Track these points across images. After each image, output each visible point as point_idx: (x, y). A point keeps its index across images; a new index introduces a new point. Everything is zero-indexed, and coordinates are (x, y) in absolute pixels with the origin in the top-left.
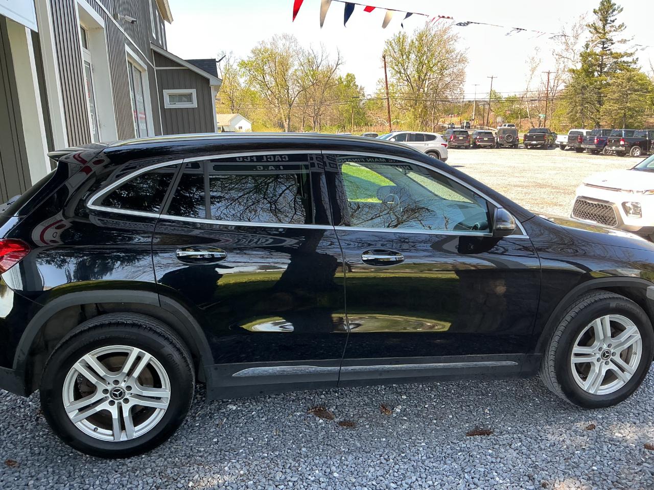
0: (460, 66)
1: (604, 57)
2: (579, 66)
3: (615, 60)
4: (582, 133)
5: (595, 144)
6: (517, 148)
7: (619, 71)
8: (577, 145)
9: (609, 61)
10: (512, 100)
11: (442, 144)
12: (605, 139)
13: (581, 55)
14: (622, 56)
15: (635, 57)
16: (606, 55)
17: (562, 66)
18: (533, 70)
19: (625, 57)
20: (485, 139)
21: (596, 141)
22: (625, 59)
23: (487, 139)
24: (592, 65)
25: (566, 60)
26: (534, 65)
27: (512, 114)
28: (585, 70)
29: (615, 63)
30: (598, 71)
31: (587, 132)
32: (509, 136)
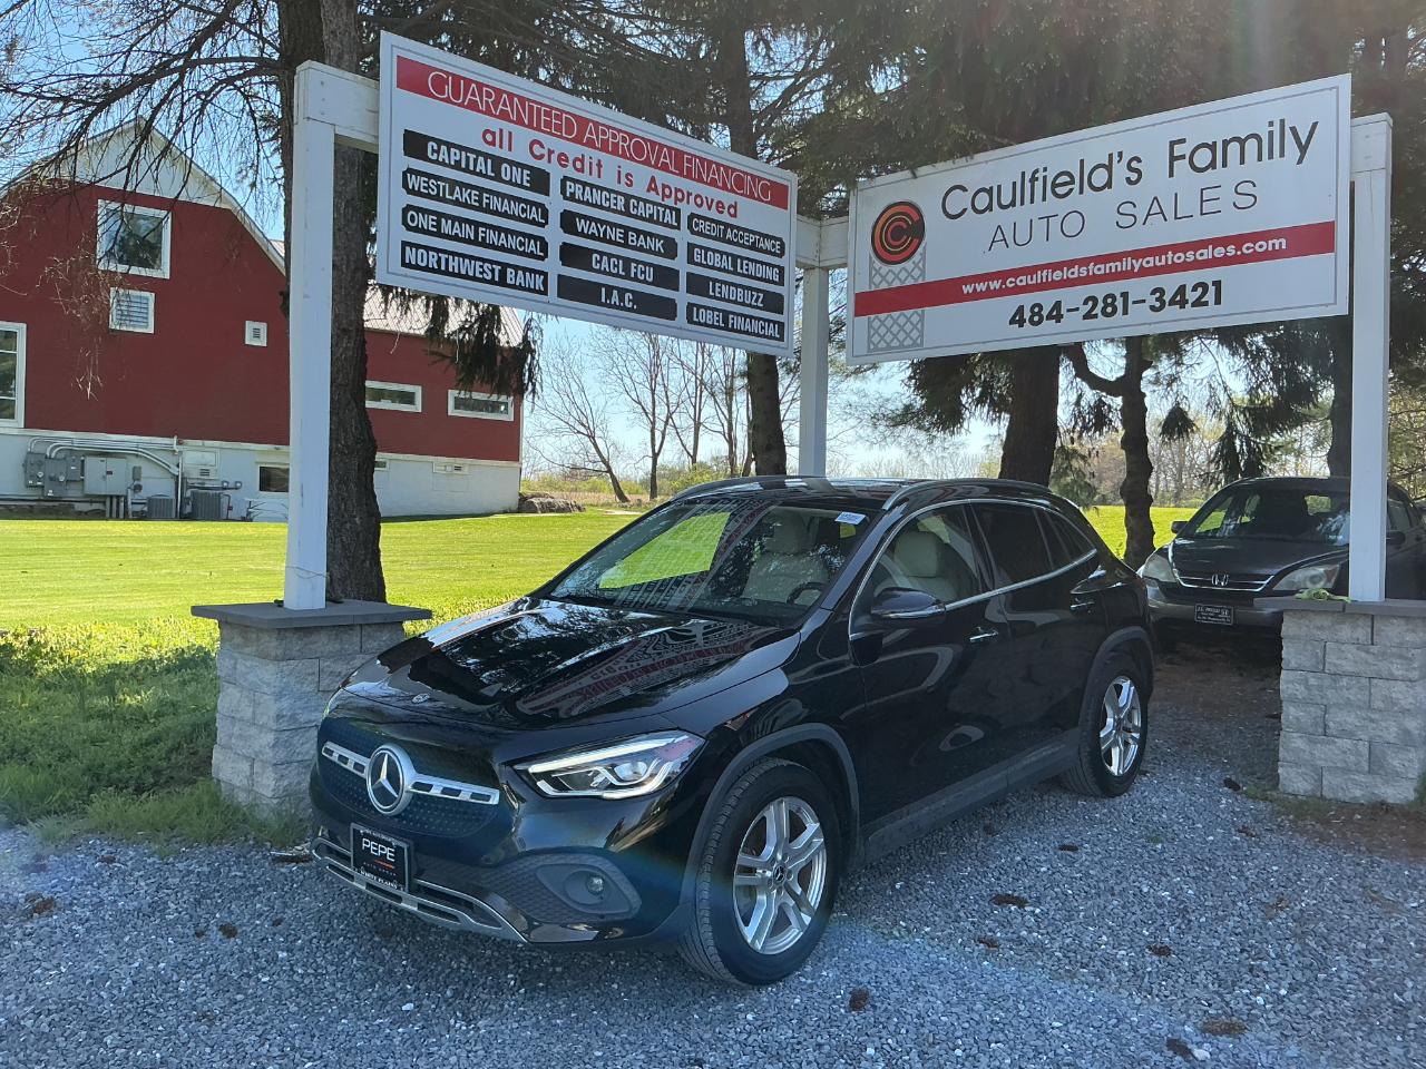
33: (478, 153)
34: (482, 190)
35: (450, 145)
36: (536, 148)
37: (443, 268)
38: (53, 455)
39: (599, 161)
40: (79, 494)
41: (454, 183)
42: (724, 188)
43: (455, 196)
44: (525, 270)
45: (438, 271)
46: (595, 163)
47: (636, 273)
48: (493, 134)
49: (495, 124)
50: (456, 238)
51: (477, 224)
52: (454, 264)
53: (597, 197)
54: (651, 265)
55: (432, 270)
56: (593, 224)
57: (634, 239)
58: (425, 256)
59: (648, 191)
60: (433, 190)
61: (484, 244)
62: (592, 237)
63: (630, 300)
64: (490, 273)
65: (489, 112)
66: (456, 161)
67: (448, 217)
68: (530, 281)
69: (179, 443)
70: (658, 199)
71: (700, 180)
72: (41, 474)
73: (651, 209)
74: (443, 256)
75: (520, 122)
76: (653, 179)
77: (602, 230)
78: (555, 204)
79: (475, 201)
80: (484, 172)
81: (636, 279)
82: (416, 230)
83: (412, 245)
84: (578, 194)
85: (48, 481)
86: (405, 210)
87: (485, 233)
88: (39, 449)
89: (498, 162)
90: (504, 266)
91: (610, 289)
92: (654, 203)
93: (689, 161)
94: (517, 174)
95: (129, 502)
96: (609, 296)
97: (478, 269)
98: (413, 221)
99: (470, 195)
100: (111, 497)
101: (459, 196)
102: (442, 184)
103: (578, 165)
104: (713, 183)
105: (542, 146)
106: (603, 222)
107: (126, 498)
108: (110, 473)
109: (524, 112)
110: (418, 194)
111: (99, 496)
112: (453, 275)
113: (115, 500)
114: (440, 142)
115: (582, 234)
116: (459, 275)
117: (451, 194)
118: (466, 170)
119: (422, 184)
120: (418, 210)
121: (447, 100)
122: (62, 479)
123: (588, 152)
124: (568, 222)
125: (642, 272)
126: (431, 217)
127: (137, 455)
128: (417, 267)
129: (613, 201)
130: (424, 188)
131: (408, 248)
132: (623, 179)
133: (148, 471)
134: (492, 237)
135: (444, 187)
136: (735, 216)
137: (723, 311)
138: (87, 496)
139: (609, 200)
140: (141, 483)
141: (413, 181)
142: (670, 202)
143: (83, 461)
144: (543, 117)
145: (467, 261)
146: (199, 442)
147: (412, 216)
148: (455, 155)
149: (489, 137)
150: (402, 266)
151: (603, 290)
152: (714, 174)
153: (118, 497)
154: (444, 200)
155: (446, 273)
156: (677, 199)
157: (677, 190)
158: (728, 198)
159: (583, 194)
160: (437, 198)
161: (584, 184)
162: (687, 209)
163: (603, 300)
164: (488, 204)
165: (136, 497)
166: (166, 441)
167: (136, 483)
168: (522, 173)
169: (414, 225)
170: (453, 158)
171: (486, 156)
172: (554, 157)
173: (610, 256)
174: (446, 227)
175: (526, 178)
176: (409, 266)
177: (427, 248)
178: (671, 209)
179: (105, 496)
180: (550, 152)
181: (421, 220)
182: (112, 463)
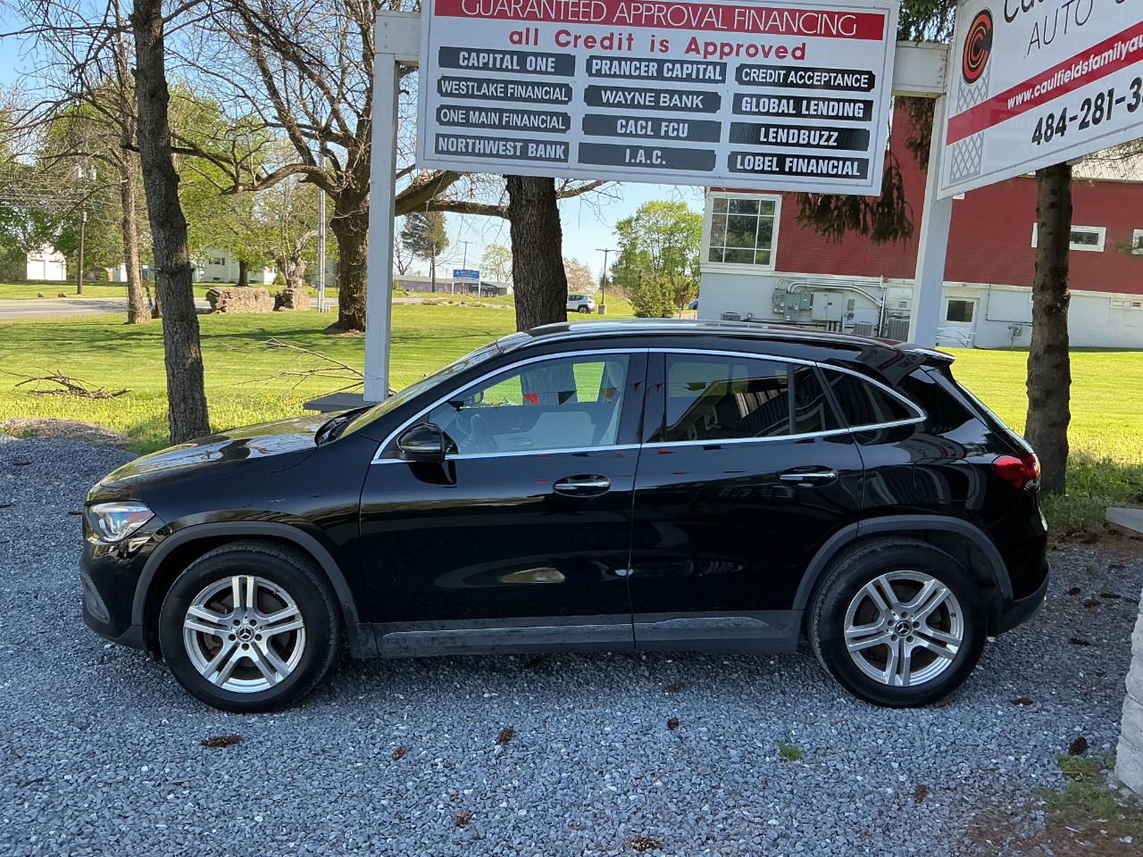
33: (504, 53)
34: (506, 83)
35: (478, 51)
36: (563, 39)
37: (470, 151)
38: (792, 290)
39: (630, 35)
40: (808, 319)
41: (480, 82)
42: (789, 31)
43: (483, 91)
44: (545, 143)
45: (467, 154)
46: (625, 37)
47: (666, 132)
48: (520, 34)
49: (520, 26)
50: (483, 125)
51: (501, 111)
52: (479, 146)
53: (626, 68)
54: (684, 121)
55: (461, 153)
56: (620, 93)
57: (667, 100)
58: (455, 143)
59: (687, 52)
60: (463, 90)
61: (508, 127)
62: (619, 105)
63: (657, 157)
64: (512, 150)
65: (516, 17)
66: (484, 63)
67: (475, 109)
68: (550, 151)
69: (885, 281)
70: (700, 58)
71: (756, 29)
72: (782, 305)
73: (688, 69)
74: (471, 141)
75: (547, 18)
76: (694, 41)
77: (629, 98)
78: (580, 81)
79: (501, 92)
80: (510, 67)
81: (667, 137)
82: (448, 123)
83: (444, 136)
84: (605, 69)
85: (787, 309)
86: (439, 111)
87: (509, 117)
88: (784, 286)
89: (523, 57)
90: (526, 142)
91: (635, 150)
92: (692, 63)
93: (741, 14)
94: (542, 64)
95: (843, 327)
96: (634, 155)
97: (501, 148)
98: (445, 117)
99: (496, 88)
100: (830, 322)
101: (486, 91)
102: (470, 84)
103: (607, 43)
104: (774, 30)
105: (568, 34)
106: (630, 90)
107: (841, 324)
108: (830, 304)
109: (552, 9)
110: (451, 95)
111: (823, 322)
112: (479, 155)
113: (833, 325)
114: (469, 51)
115: (608, 104)
116: (485, 155)
117: (479, 90)
118: (494, 69)
119: (454, 87)
120: (449, 107)
121: (479, 15)
122: (796, 308)
123: (616, 29)
124: (593, 96)
125: (674, 129)
126: (460, 112)
127: (852, 291)
128: (448, 152)
129: (643, 69)
130: (456, 89)
131: (441, 139)
132: (657, 46)
133: (860, 303)
134: (515, 119)
135: (473, 86)
136: (802, 57)
137: (778, 156)
138: (813, 321)
139: (640, 68)
140: (854, 312)
141: (446, 86)
142: (715, 58)
143: (812, 295)
144: (570, 9)
145: (491, 142)
146: (901, 280)
147: (445, 114)
148: (483, 58)
149: (516, 38)
150: (436, 153)
151: (628, 151)
152: (775, 20)
153: (835, 322)
154: (473, 96)
155: (473, 154)
156: (723, 54)
157: (723, 45)
158: (791, 42)
159: (610, 69)
160: (467, 96)
161: (612, 59)
162: (733, 63)
163: (627, 161)
164: (512, 94)
165: (849, 322)
166: (875, 279)
167: (850, 312)
168: (547, 61)
169: (445, 120)
170: (481, 60)
171: (512, 53)
172: (581, 42)
173: (637, 119)
174: (474, 117)
175: (550, 64)
176: (442, 152)
177: (457, 137)
178: (714, 64)
179: (826, 322)
180: (577, 38)
181: (452, 115)
182: (832, 297)
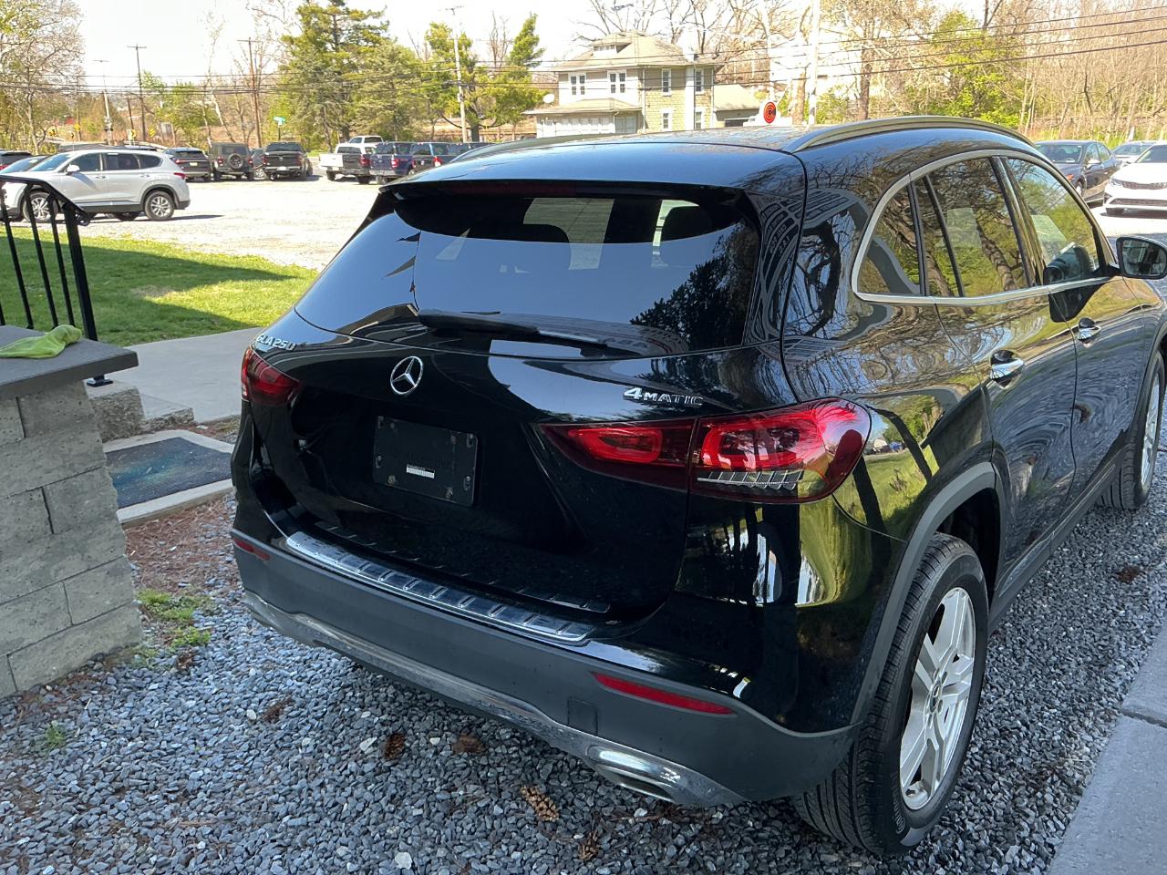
0: (68, 21)
1: (338, 17)
2: (297, 32)
3: (356, 23)
4: (359, 149)
5: (393, 169)
6: (253, 180)
7: (363, 43)
8: (361, 172)
9: (346, 25)
10: (186, 92)
11: (176, 174)
12: (406, 160)
13: (300, 11)
14: (366, 17)
15: (383, 20)
16: (340, 13)
17: (264, 30)
18: (215, 34)
19: (370, 18)
20: (192, 164)
21: (393, 163)
22: (370, 21)
23: (195, 164)
24: (320, 31)
25: (270, 19)
26: (216, 26)
27: (192, 118)
28: (310, 40)
29: (357, 28)
30: (330, 41)
31: (366, 148)
32: (235, 157)
